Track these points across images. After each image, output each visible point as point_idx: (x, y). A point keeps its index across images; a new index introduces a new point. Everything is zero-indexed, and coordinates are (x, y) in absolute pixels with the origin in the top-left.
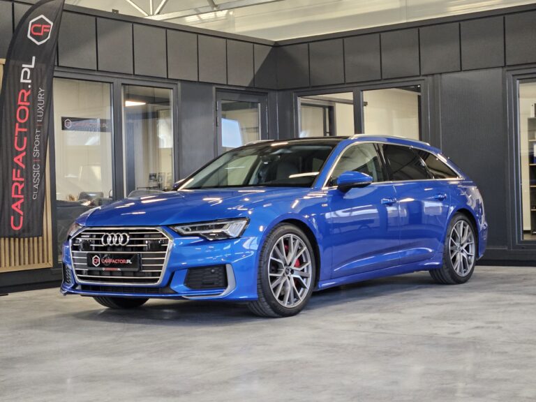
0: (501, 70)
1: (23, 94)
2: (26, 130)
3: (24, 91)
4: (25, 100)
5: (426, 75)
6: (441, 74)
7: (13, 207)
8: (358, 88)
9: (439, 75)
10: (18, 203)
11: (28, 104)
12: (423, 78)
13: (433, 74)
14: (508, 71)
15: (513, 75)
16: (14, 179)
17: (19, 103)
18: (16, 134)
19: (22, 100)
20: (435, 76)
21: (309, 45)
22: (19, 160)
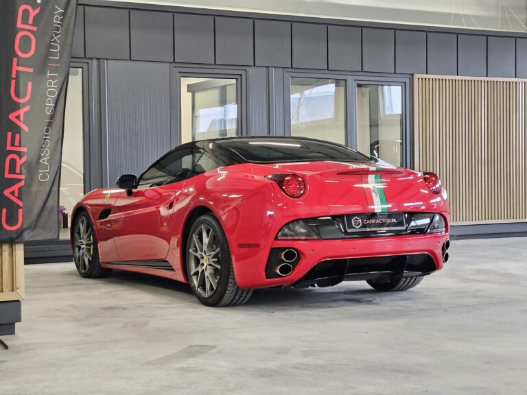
1: (26, 12)
2: (31, 70)
3: (29, 8)
4: (31, 21)
7: (7, 193)
9: (105, 60)
10: (16, 188)
11: (35, 29)
12: (87, 61)
15: (179, 72)
16: (9, 148)
17: (19, 25)
18: (14, 76)
19: (25, 21)
22: (18, 117)
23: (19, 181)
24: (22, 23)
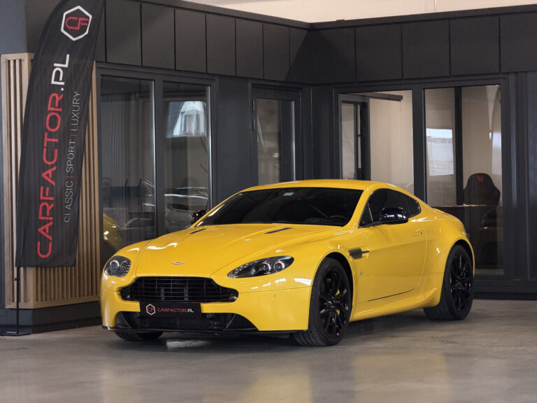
1: (54, 98)
2: (56, 140)
3: (55, 95)
4: (57, 105)
5: (508, 73)
7: (41, 230)
8: (420, 85)
9: (524, 74)
10: (47, 226)
11: (61, 110)
12: (504, 76)
13: (516, 73)
16: (42, 198)
17: (49, 109)
18: (45, 145)
19: (53, 106)
20: (519, 74)
21: (355, 31)
22: (48, 175)
23: (49, 221)
24: (51, 107)
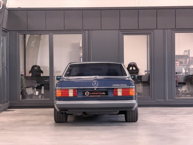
0: (118, 31)
5: (85, 30)
6: (92, 30)
8: (51, 33)
9: (91, 31)
12: (84, 31)
13: (89, 30)
14: (120, 31)
15: (122, 33)
20: (89, 31)
21: (27, 12)
